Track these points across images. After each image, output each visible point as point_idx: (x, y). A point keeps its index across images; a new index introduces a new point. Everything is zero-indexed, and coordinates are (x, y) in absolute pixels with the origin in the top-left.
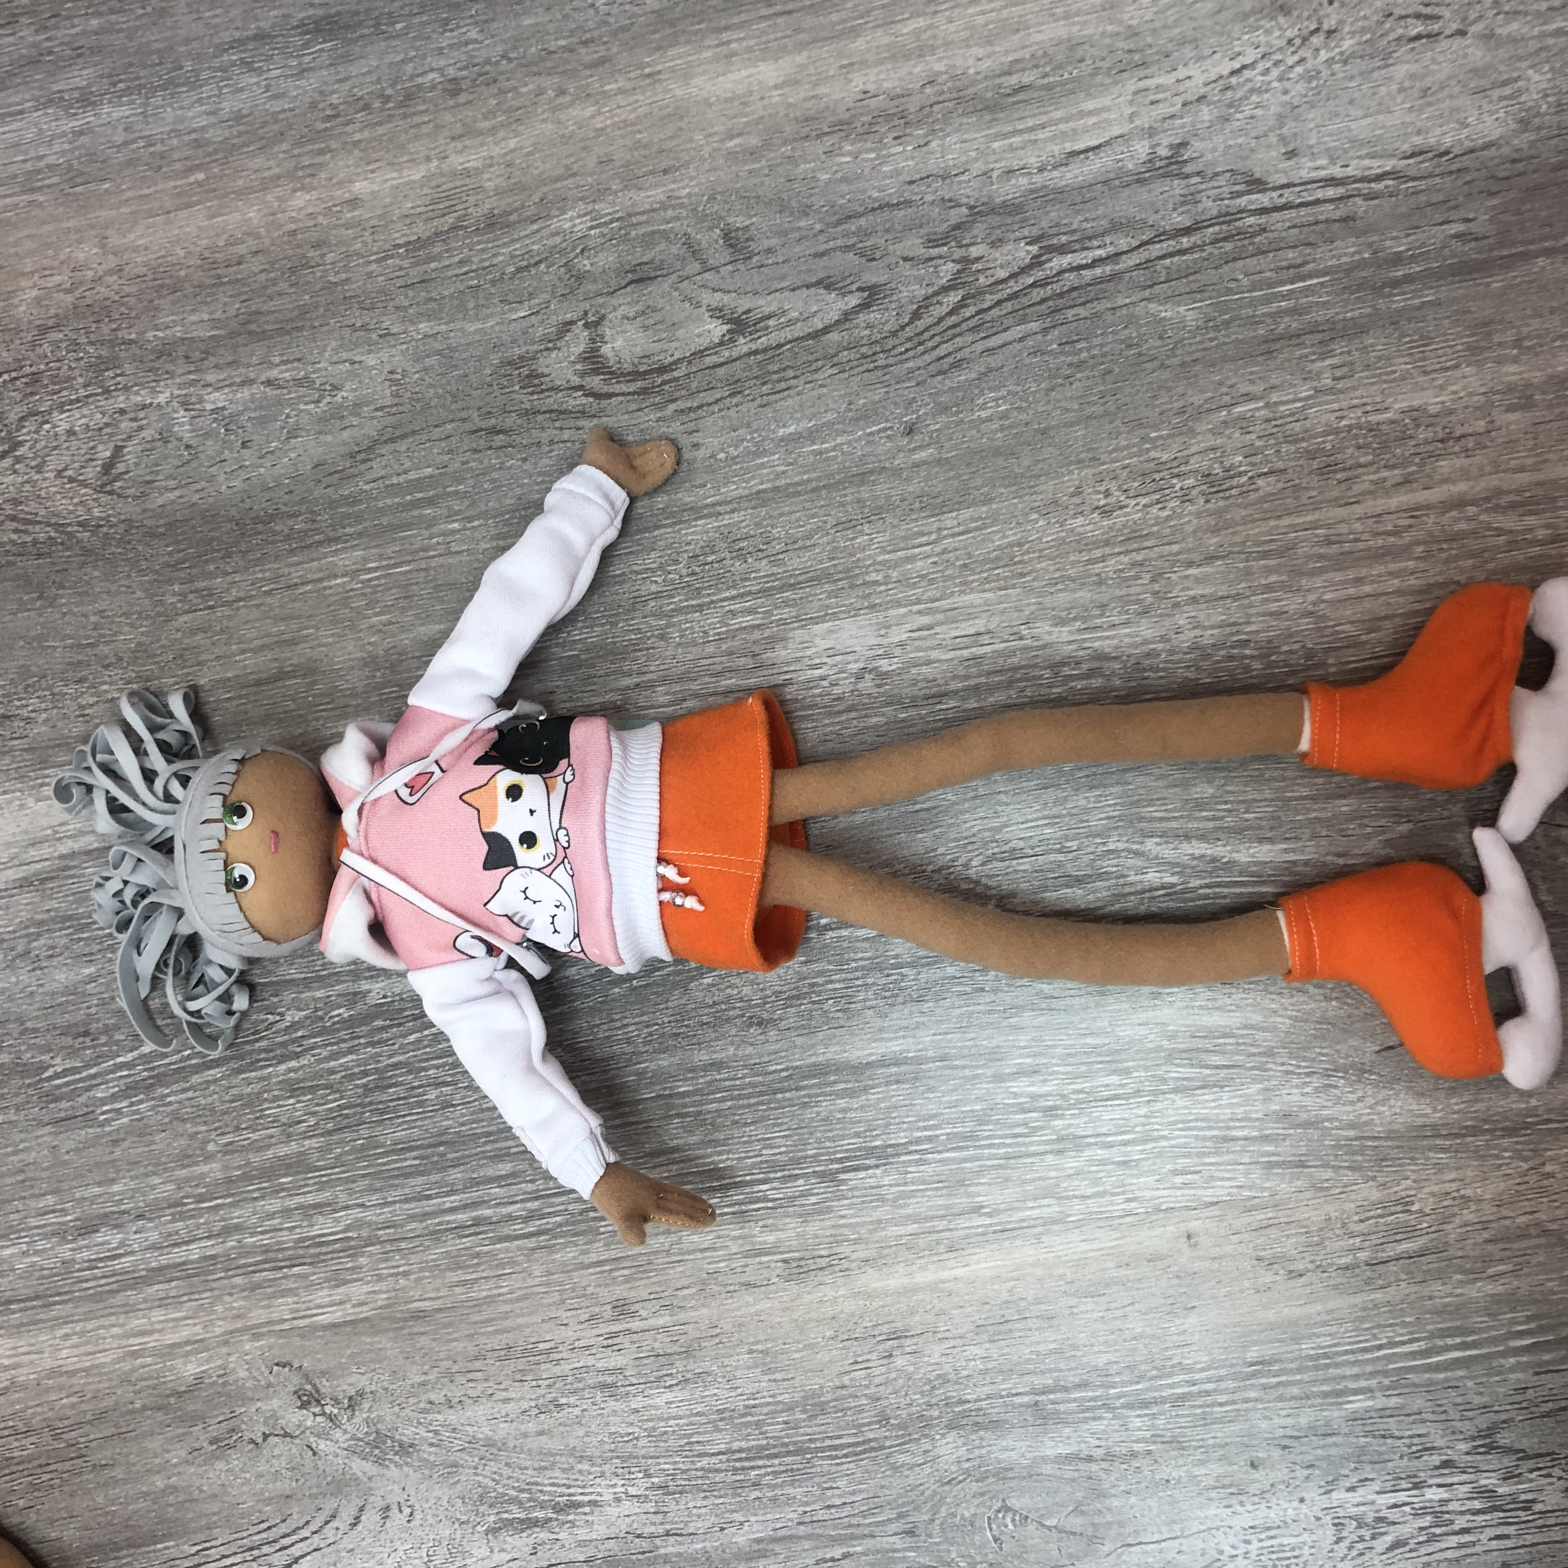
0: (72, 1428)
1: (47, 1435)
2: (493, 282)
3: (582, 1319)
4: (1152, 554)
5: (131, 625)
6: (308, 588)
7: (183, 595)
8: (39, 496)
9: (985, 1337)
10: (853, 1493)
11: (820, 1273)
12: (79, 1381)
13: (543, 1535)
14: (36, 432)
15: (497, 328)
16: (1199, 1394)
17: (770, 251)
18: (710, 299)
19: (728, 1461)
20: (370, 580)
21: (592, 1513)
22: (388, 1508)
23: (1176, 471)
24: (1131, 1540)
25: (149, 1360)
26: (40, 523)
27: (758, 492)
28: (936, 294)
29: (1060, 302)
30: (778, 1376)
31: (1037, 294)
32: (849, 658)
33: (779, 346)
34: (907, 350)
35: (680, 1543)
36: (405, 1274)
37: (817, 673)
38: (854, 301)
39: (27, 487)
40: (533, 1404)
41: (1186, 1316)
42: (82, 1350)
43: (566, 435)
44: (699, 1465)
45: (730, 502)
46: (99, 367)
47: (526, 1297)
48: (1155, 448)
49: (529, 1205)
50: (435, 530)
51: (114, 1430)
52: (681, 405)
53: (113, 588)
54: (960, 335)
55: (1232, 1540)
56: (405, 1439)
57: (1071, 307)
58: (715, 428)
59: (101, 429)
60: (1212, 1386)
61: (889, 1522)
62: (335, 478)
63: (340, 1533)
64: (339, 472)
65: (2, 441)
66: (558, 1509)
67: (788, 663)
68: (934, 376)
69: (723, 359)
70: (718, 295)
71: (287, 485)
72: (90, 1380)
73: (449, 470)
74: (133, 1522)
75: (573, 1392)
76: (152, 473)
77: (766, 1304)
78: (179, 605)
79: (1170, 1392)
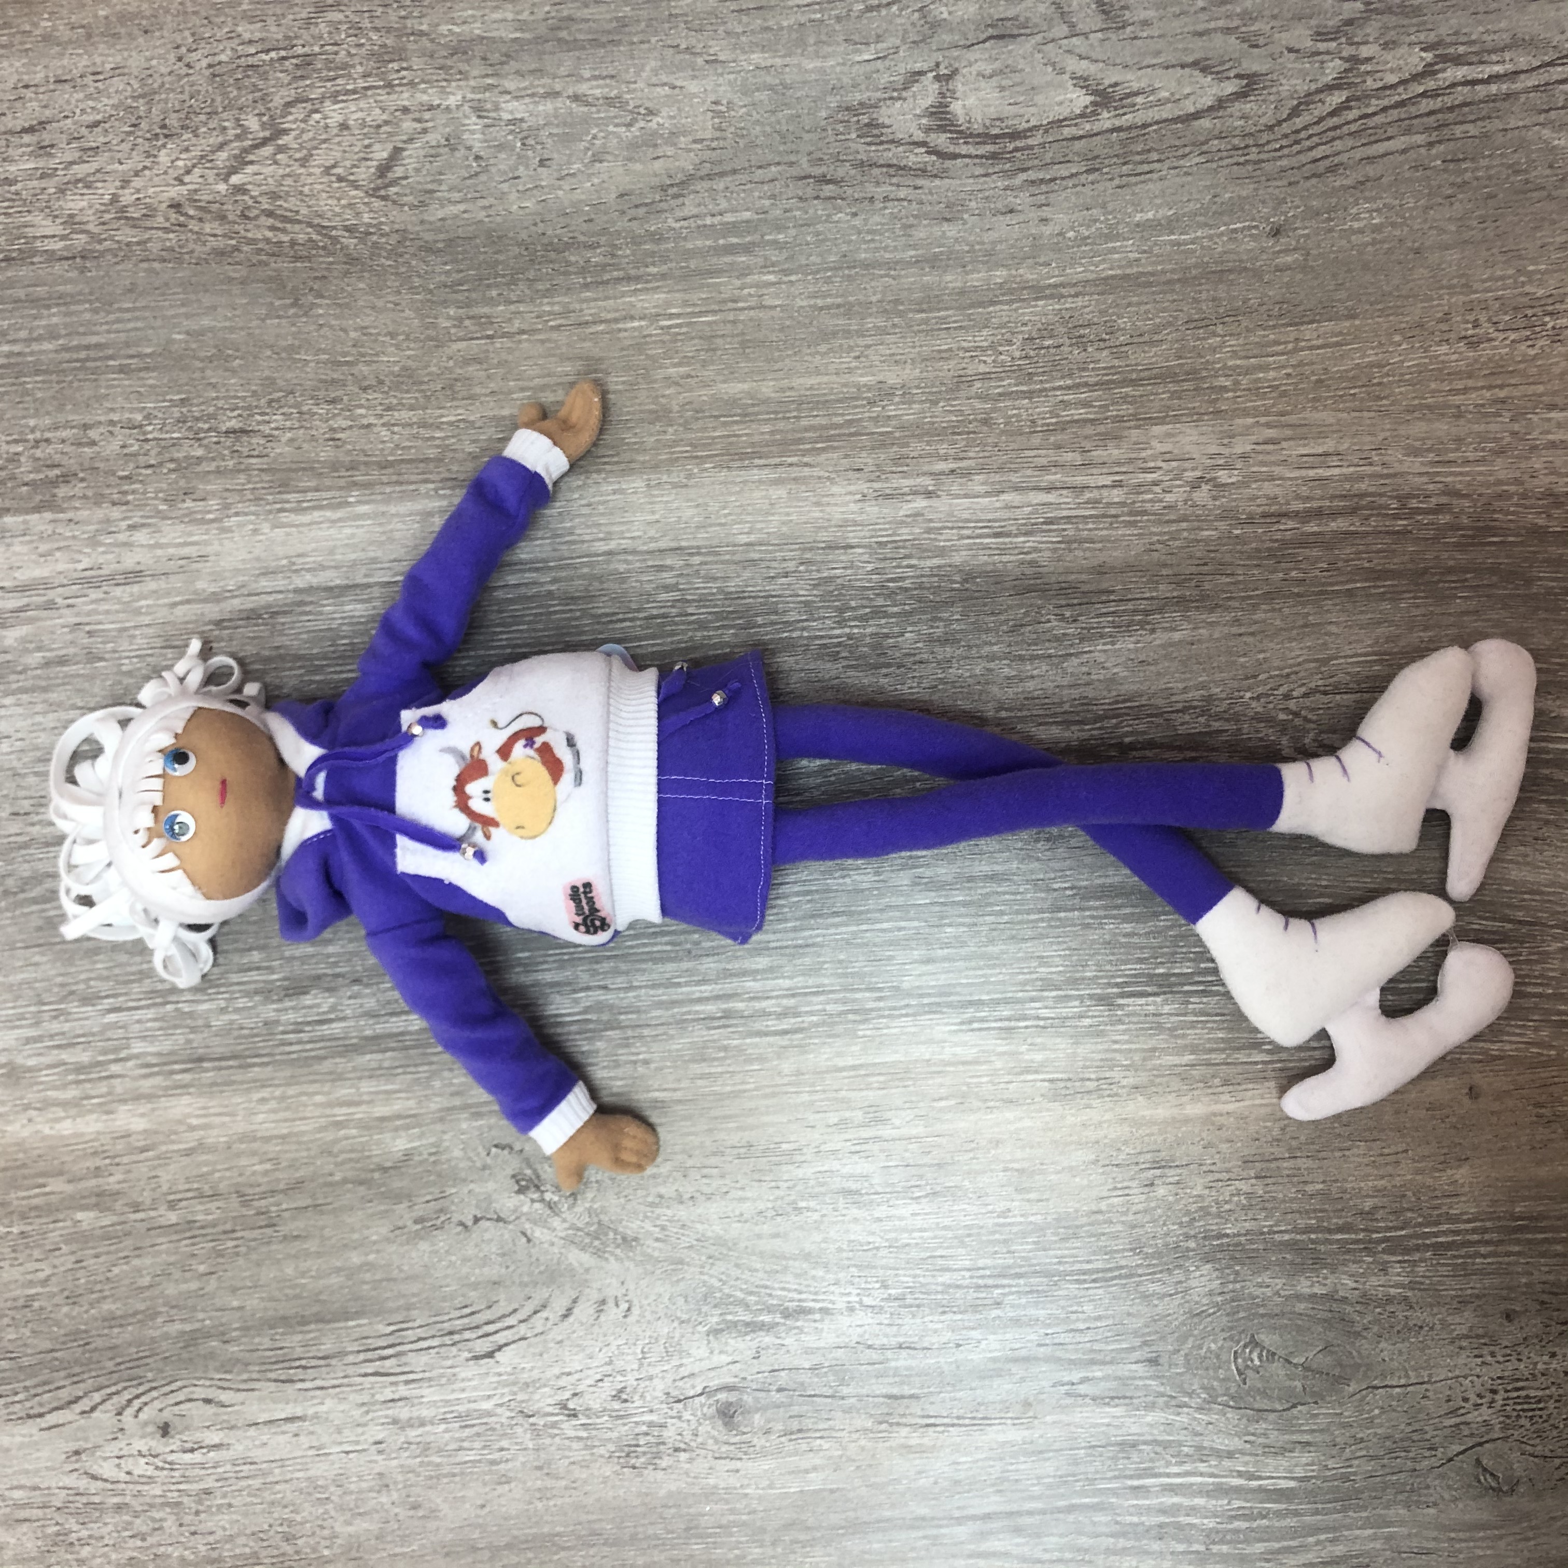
0: (263, 1196)
1: (235, 1201)
2: (839, 19)
3: (831, 1122)
4: (1516, 393)
5: (398, 347)
6: (601, 327)
7: (460, 320)
8: (301, 193)
9: (1252, 1173)
10: (1099, 1318)
11: (1087, 1096)
12: (273, 1148)
13: (768, 1339)
14: (304, 121)
15: (838, 69)
16: (1463, 1244)
17: (1146, 23)
18: (1073, 65)
19: (971, 1277)
20: (670, 327)
21: (822, 1320)
22: (603, 1302)
23: (1550, 308)
24: (1376, 1383)
25: (354, 1132)
26: (299, 222)
27: (1106, 279)
28: (1319, 91)
29: (1450, 117)
30: (1032, 1196)
31: (1426, 105)
32: (1187, 465)
33: (1145, 126)
34: (1282, 147)
35: (914, 1357)
36: (646, 1062)
37: (1150, 477)
38: (1230, 87)
39: (289, 181)
40: (770, 1205)
41: (1460, 1166)
42: (282, 1115)
43: (902, 194)
44: (940, 1280)
45: (1076, 285)
46: (382, 57)
47: (774, 1095)
48: (1530, 282)
49: (785, 1002)
50: (749, 279)
51: (309, 1202)
52: (1032, 175)
53: (380, 303)
54: (1340, 138)
55: (1479, 1388)
56: (629, 1232)
57: (1462, 123)
58: (1066, 205)
59: (379, 126)
60: (1476, 1237)
61: (1133, 1349)
62: (641, 211)
63: (549, 1324)
64: (646, 205)
65: (263, 126)
66: (787, 1314)
67: (1119, 464)
68: (1307, 178)
69: (1081, 133)
70: (1085, 63)
71: (588, 213)
72: (287, 1147)
73: (769, 217)
74: (323, 1297)
75: (813, 1196)
76: (433, 181)
77: (1027, 1123)
78: (453, 331)
79: (1434, 1240)
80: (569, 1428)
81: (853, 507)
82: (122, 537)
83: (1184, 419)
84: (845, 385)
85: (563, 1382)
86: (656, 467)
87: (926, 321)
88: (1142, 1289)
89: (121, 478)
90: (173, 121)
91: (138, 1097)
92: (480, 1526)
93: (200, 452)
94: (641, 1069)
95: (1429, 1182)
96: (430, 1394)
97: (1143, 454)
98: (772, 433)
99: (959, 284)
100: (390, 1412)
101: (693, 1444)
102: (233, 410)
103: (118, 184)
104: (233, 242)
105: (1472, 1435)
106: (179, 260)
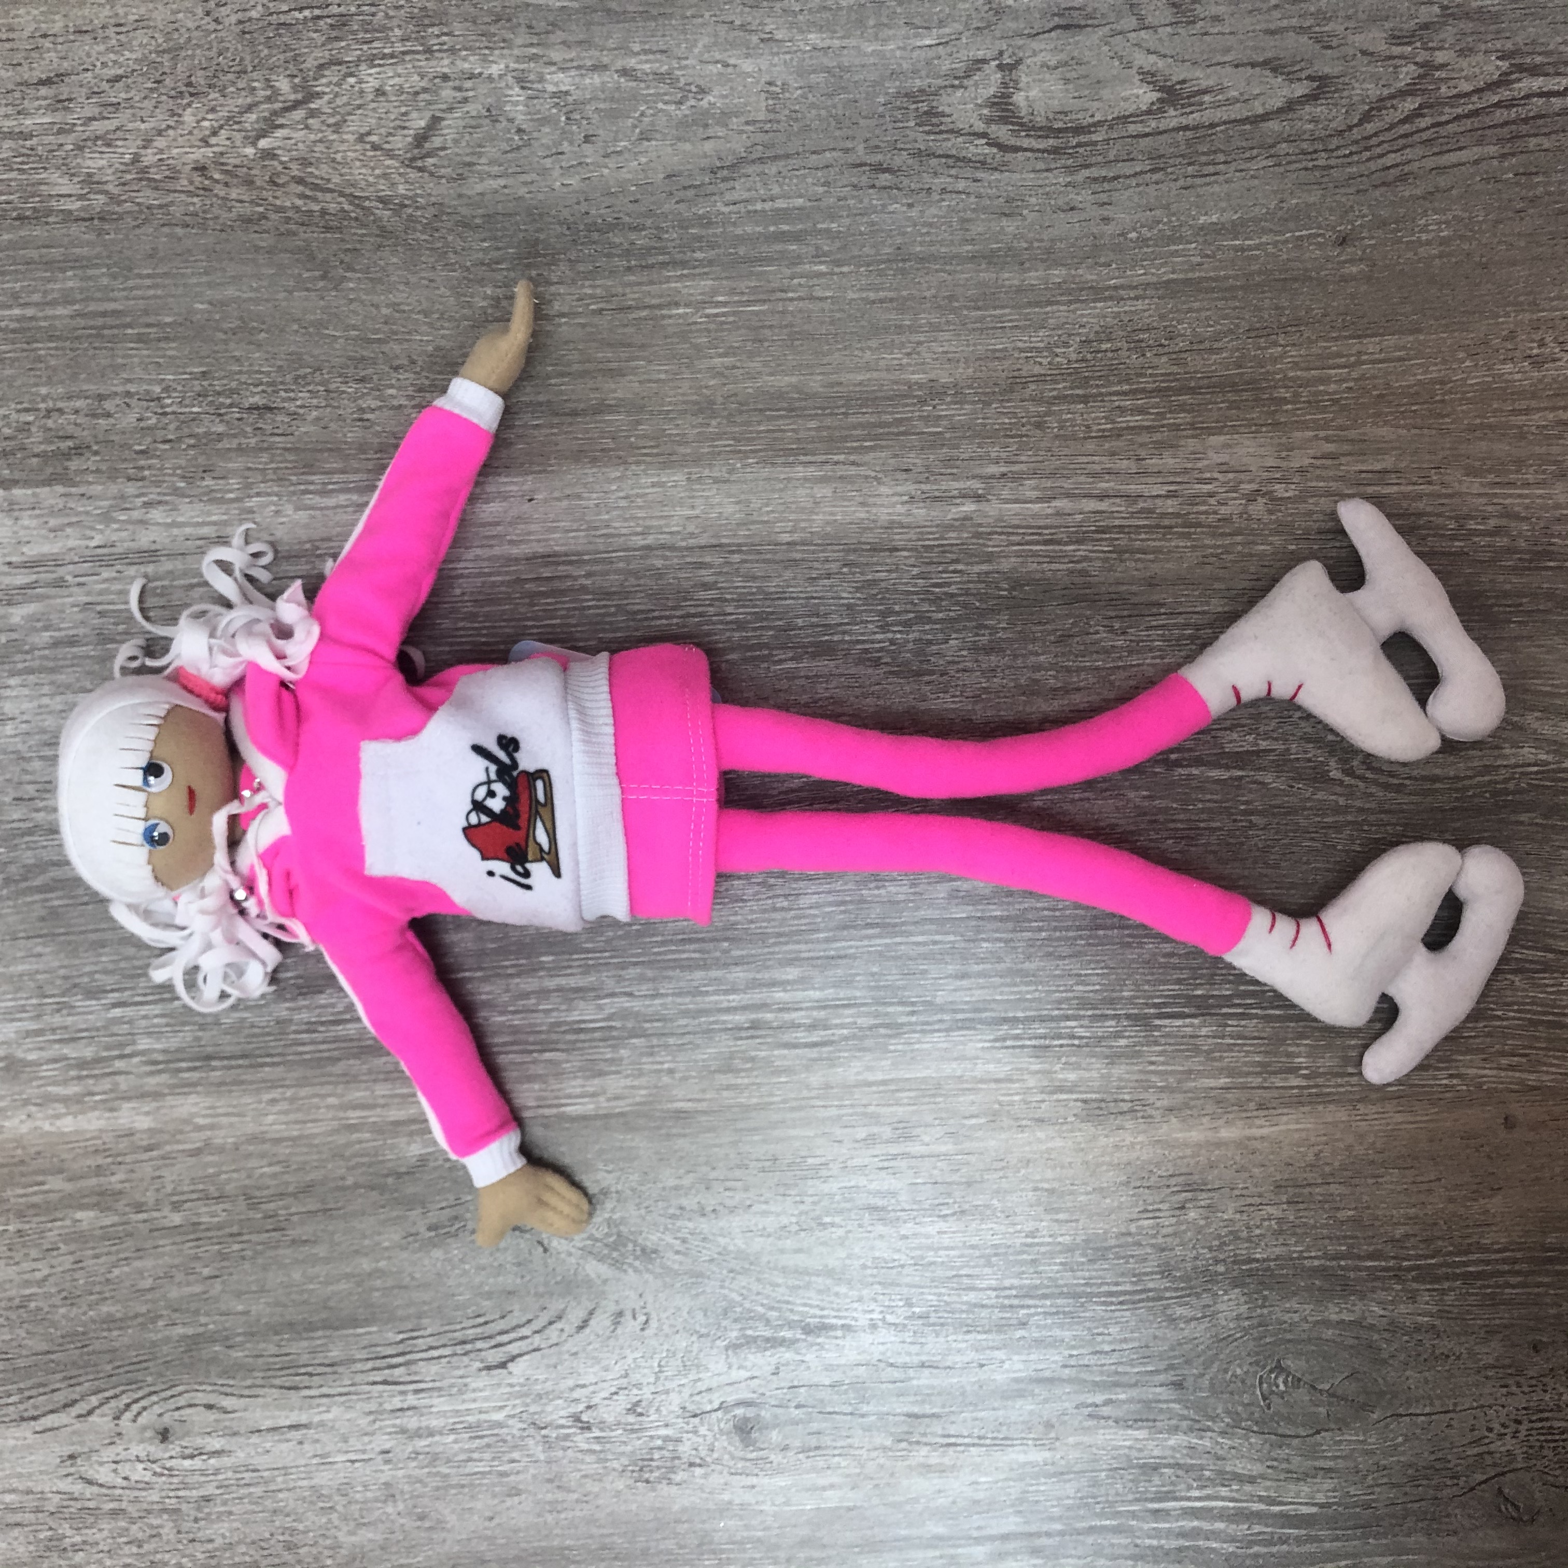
0: (271, 1199)
1: (242, 1204)
3: (859, 1137)
5: (430, 325)
6: (644, 313)
8: (334, 160)
9: (1284, 1198)
11: (1120, 1117)
12: (283, 1150)
13: (787, 1355)
14: (338, 84)
16: (1493, 1274)
17: (1216, 19)
18: (1141, 59)
19: (997, 1297)
20: (716, 315)
21: (844, 1337)
22: (620, 1314)
24: (1401, 1411)
25: (367, 1135)
26: (331, 191)
27: (1167, 282)
28: (1392, 97)
29: (1524, 129)
30: (1061, 1216)
31: (1501, 115)
32: (1242, 476)
33: (1212, 126)
34: (1351, 154)
35: (935, 1376)
36: (671, 1071)
37: (1206, 488)
38: (1300, 89)
39: (320, 148)
40: (794, 1220)
41: (1492, 1196)
42: (292, 1117)
43: (961, 185)
44: (965, 1298)
45: (1136, 287)
46: (422, 20)
47: (800, 1108)
49: (815, 1013)
50: (798, 269)
51: (319, 1206)
52: (1094, 172)
53: (413, 279)
54: (1412, 146)
55: (1503, 1418)
56: (649, 1244)
57: (1536, 135)
58: (1128, 204)
59: (417, 93)
60: (1506, 1267)
61: (1157, 1372)
62: (691, 193)
63: (565, 1335)
64: (695, 187)
65: (295, 89)
66: (808, 1330)
67: (1176, 474)
68: (1376, 187)
69: (1147, 130)
70: (1153, 58)
71: (633, 193)
72: (298, 1150)
73: (823, 204)
74: (332, 1304)
75: (840, 1212)
76: (473, 154)
77: (1059, 1143)
78: (490, 311)
79: (1463, 1269)
80: (581, 1440)
81: (900, 509)
82: (136, 515)
83: (1242, 430)
84: (896, 382)
85: (576, 1394)
86: (697, 460)
87: (981, 319)
88: (1169, 1312)
89: (137, 452)
90: (200, 78)
91: (143, 1096)
92: (487, 1538)
93: (221, 428)
94: (666, 1079)
95: (1462, 1211)
96: (440, 1404)
97: (1200, 465)
98: (818, 429)
99: (1016, 282)
100: (398, 1422)
101: (708, 1459)
102: (256, 386)
103: (139, 142)
104: (261, 209)
105: (1495, 1465)
106: (203, 226)
